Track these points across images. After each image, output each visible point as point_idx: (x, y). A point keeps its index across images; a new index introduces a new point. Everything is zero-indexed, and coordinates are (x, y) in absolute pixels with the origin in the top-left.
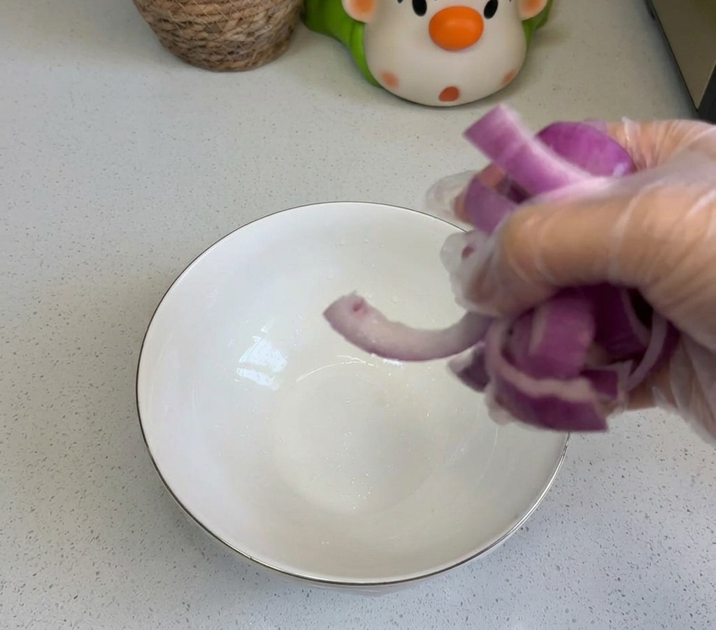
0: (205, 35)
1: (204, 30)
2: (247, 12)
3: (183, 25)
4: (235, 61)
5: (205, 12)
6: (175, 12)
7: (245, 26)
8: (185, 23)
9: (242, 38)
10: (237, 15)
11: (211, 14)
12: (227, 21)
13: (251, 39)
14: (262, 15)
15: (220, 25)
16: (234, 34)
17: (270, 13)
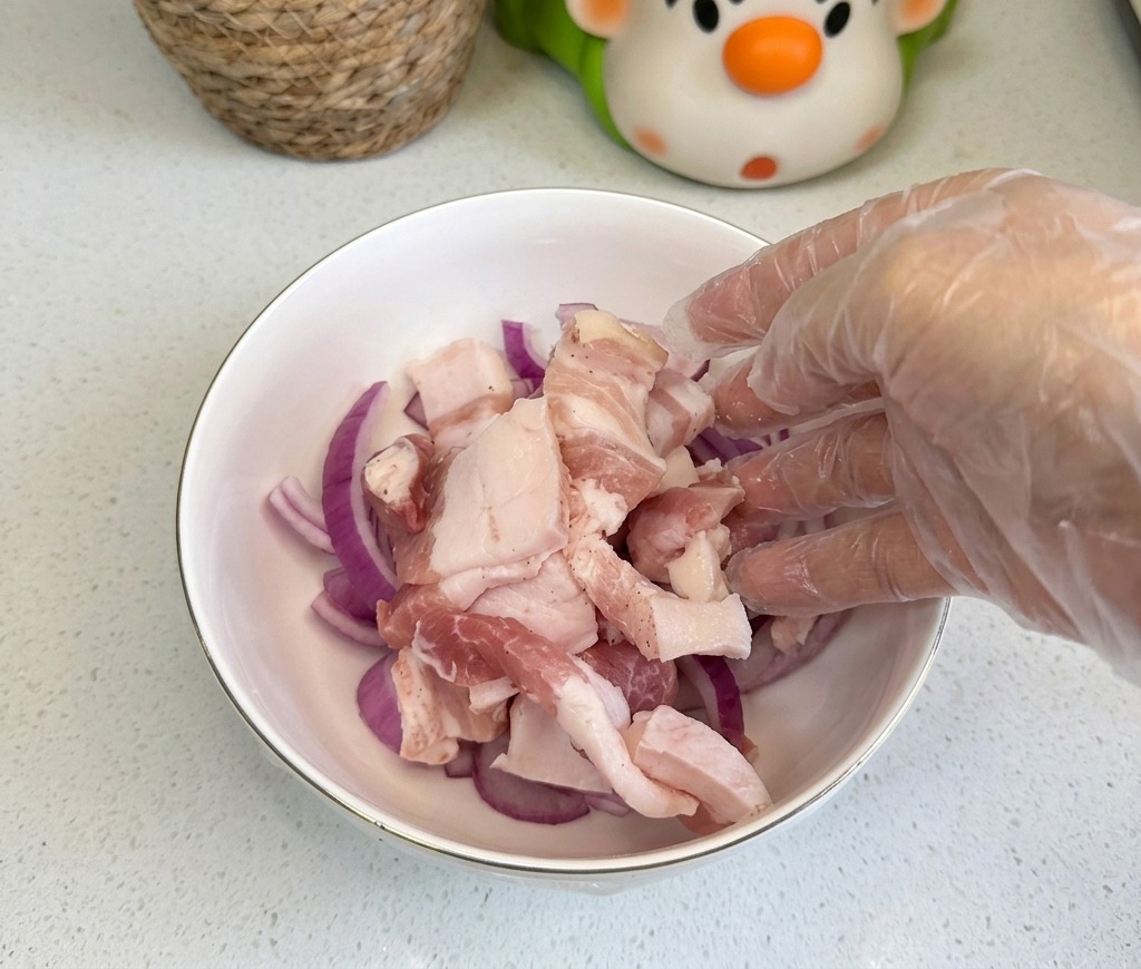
0: (287, 99)
1: (286, 91)
2: (367, 58)
3: (246, 83)
4: (347, 144)
5: (288, 58)
6: (231, 61)
7: (365, 83)
8: (249, 78)
9: (360, 103)
10: (352, 62)
11: (301, 62)
12: (329, 74)
13: (376, 105)
14: (398, 60)
15: (317, 83)
16: (344, 97)
17: (412, 56)
